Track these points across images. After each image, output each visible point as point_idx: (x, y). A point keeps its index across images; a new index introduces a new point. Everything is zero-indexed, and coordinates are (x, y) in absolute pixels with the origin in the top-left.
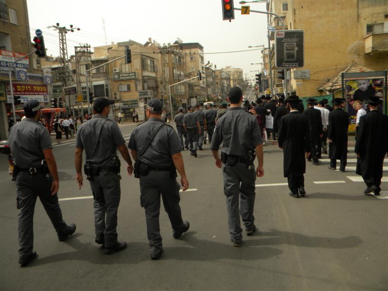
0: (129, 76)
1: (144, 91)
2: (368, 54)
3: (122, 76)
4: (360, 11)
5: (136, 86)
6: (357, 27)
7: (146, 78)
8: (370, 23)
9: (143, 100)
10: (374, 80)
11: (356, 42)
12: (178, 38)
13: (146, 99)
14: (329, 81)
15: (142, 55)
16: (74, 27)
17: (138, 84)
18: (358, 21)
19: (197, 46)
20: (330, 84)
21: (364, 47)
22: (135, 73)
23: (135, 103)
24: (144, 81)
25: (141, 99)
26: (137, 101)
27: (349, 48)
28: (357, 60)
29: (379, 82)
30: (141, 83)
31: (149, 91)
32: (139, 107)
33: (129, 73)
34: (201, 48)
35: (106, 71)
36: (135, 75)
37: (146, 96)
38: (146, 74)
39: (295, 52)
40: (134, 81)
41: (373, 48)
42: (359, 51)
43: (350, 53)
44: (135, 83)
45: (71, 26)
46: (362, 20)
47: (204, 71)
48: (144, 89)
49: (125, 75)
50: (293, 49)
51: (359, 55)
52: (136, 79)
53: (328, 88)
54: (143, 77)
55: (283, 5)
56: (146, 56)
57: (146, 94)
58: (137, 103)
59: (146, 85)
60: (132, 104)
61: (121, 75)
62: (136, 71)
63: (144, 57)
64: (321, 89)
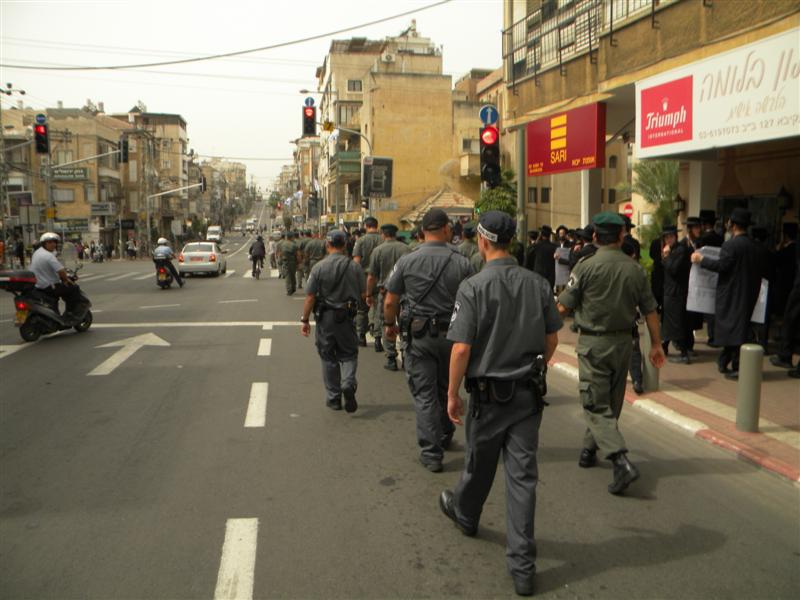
0: (73, 173)
1: (101, 204)
2: (464, 178)
3: (60, 173)
4: (455, 122)
5: (86, 193)
6: (452, 141)
7: (104, 180)
8: (467, 137)
9: (97, 219)
10: (462, 217)
11: (450, 161)
12: (139, 102)
13: (103, 219)
14: (414, 208)
15: (100, 139)
16: (14, 88)
17: (89, 190)
18: (453, 133)
19: (177, 120)
20: (416, 214)
21: (459, 167)
22: (85, 170)
23: (82, 223)
24: (102, 186)
25: (94, 217)
26: (86, 220)
27: (442, 167)
28: (450, 183)
29: (466, 219)
30: (96, 189)
31: (110, 204)
32: (89, 232)
33: (74, 169)
34: (183, 124)
35: (26, 160)
36: (85, 174)
37: (104, 213)
38: (106, 172)
39: (383, 181)
40: (82, 184)
41: (469, 171)
42: (453, 172)
43: (442, 173)
44: (84, 187)
45: (10, 86)
46: (458, 133)
47: (186, 169)
48: (100, 200)
49: (65, 172)
50: (381, 178)
51: (453, 177)
52: (85, 181)
53: (414, 219)
54: (100, 177)
55: (349, 82)
56: (108, 141)
57: (104, 208)
58: (87, 225)
59: (104, 192)
60: (77, 225)
61: (56, 172)
62: (87, 166)
63: (103, 143)
64: (404, 219)
